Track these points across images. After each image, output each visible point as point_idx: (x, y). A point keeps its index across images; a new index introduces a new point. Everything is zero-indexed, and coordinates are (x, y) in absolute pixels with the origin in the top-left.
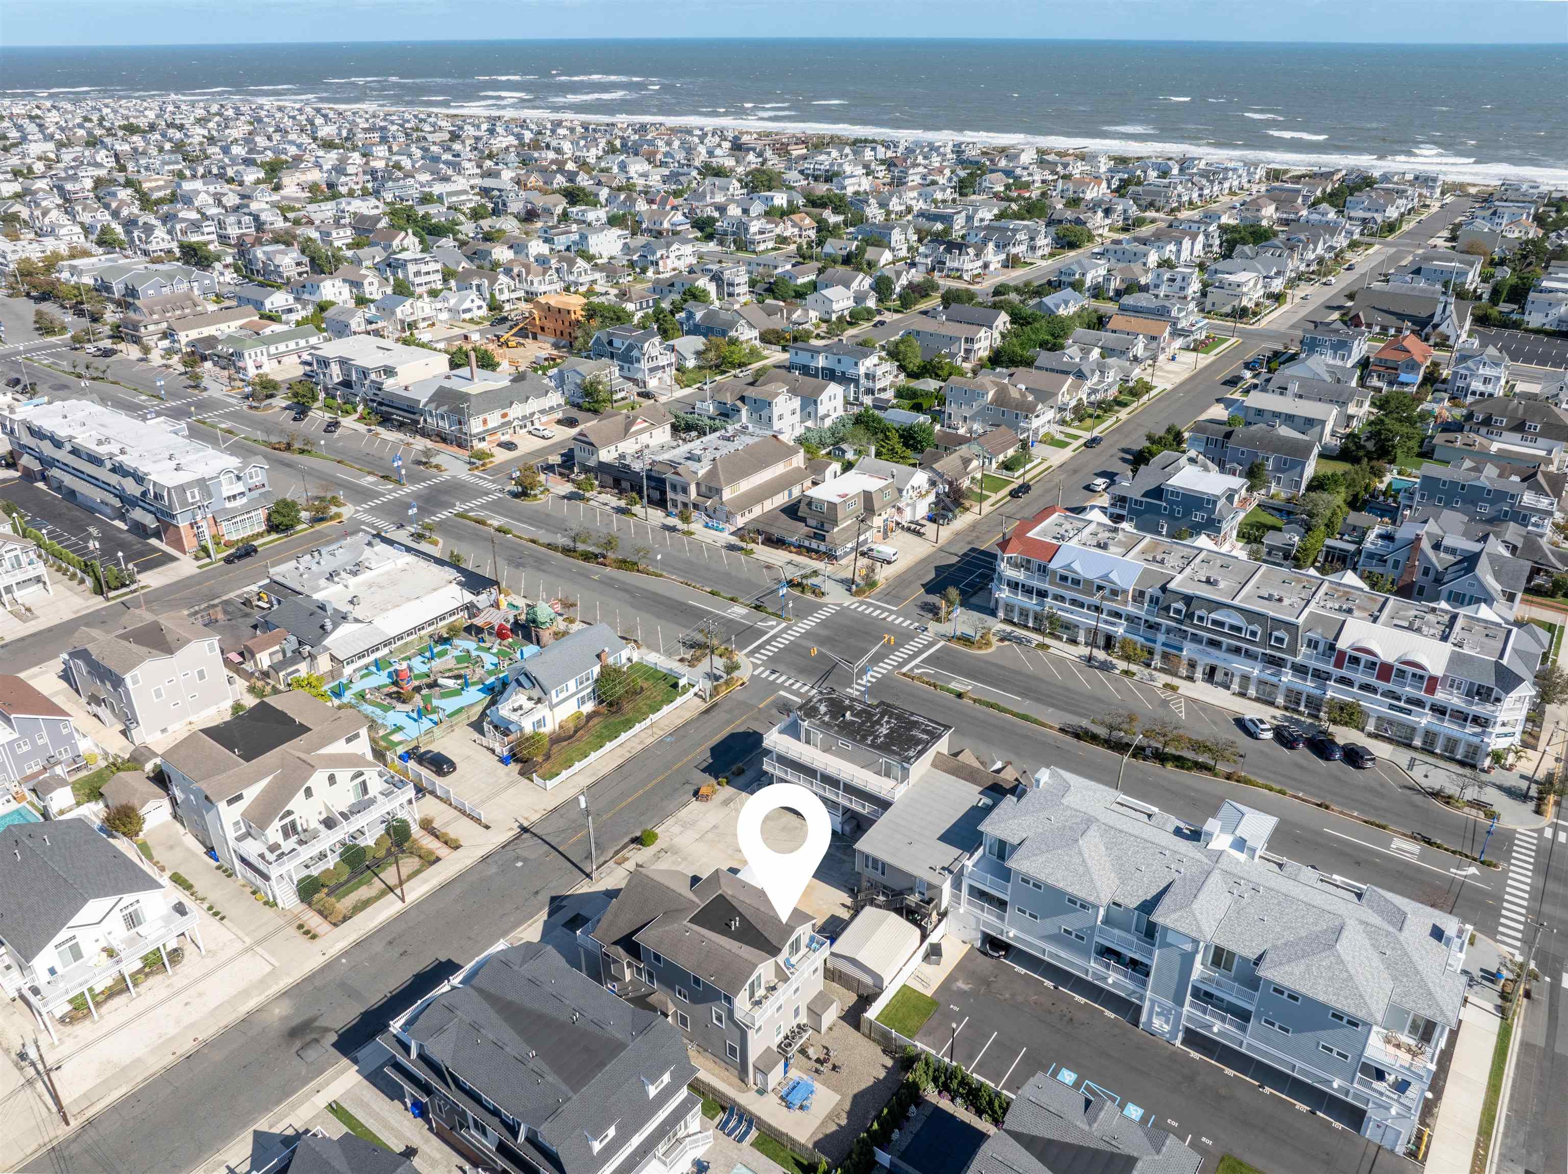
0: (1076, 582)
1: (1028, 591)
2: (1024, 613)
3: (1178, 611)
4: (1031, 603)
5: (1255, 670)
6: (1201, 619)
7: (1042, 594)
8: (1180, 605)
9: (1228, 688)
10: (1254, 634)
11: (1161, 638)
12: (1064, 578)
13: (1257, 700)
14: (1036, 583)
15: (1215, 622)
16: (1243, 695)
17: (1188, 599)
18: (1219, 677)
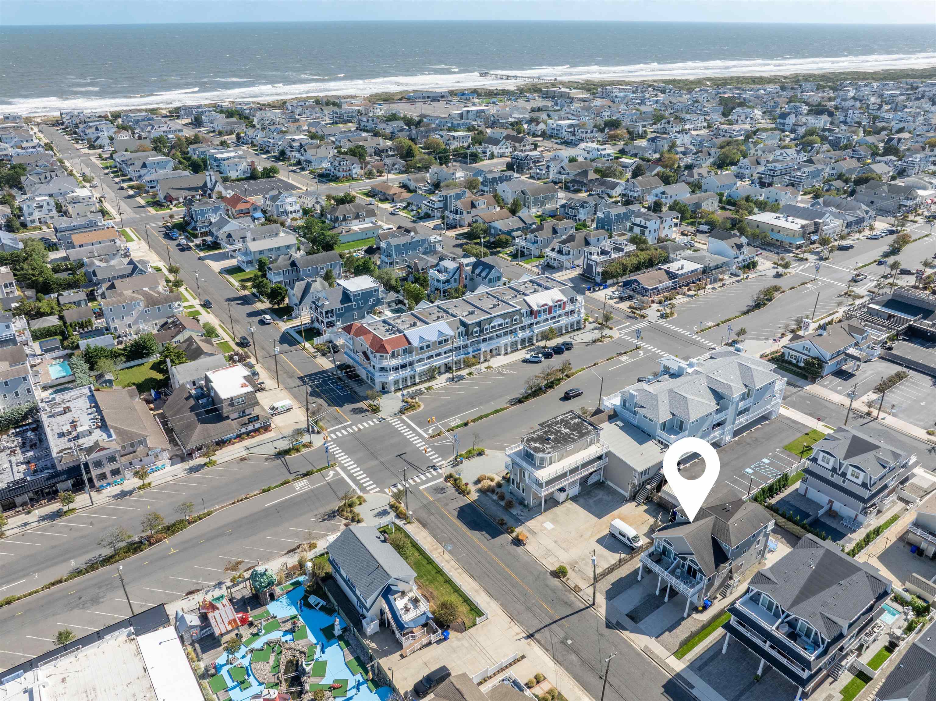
0: (428, 346)
1: (404, 366)
2: (405, 380)
3: (476, 332)
4: (407, 373)
5: (509, 339)
6: (486, 329)
7: (411, 364)
8: (477, 329)
9: (499, 355)
10: (507, 323)
11: (470, 350)
12: (422, 348)
13: (512, 352)
14: (408, 360)
15: (493, 327)
16: (506, 354)
17: (479, 324)
18: (494, 352)
